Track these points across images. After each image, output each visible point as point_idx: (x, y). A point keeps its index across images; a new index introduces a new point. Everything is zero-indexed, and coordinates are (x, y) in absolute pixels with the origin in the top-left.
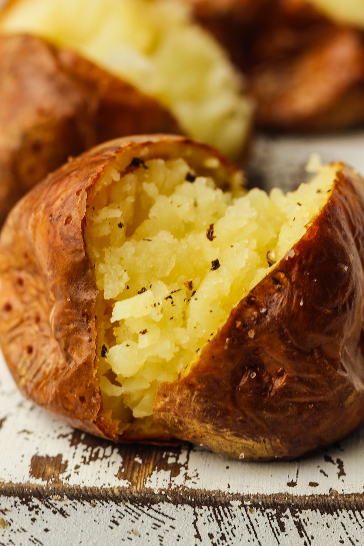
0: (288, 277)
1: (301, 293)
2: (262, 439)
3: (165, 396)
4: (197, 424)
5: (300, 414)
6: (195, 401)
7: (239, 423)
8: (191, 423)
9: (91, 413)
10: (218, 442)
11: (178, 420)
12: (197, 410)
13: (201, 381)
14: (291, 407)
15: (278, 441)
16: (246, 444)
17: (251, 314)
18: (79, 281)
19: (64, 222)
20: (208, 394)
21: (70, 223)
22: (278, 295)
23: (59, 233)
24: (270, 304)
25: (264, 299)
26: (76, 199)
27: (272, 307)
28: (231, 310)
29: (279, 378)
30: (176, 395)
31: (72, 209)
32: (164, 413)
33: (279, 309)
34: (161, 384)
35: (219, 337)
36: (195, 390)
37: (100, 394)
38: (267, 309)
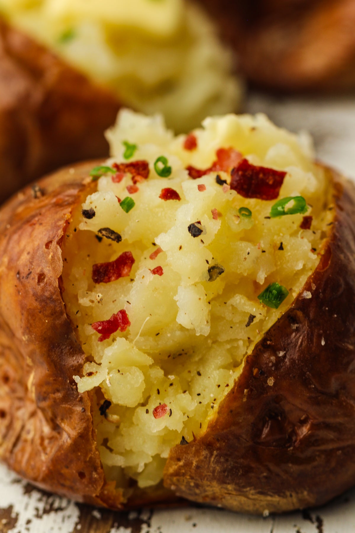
0: (306, 315)
1: (321, 331)
2: (288, 494)
3: (179, 460)
4: (216, 485)
5: (328, 461)
6: (214, 462)
7: (263, 480)
8: (210, 485)
9: (92, 489)
10: (240, 502)
11: (195, 483)
12: (216, 471)
13: (220, 439)
14: (319, 456)
15: (305, 493)
16: (272, 501)
17: (268, 360)
18: (62, 345)
19: (37, 281)
20: (229, 453)
21: (44, 282)
22: (296, 335)
23: (32, 294)
24: (288, 346)
25: (281, 340)
26: (47, 253)
27: (291, 349)
28: (246, 356)
29: (303, 426)
30: (192, 457)
31: (43, 265)
32: (178, 477)
33: (298, 351)
34: (174, 448)
35: (237, 389)
36: (214, 450)
37: (102, 467)
38: (285, 352)
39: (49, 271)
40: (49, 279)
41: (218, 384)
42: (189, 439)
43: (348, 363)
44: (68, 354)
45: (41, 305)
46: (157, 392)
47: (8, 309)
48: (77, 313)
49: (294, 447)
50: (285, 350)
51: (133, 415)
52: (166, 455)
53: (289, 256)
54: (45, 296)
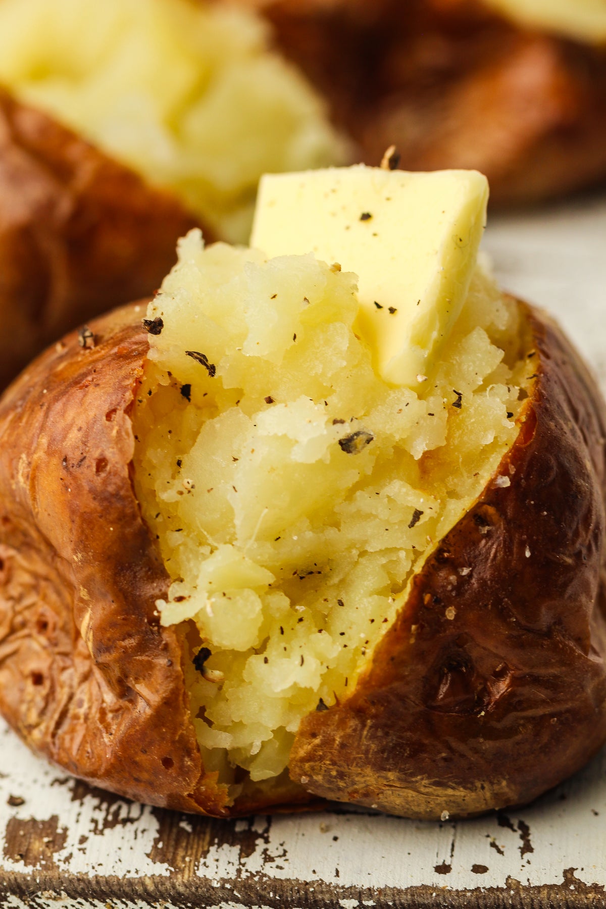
0: (502, 511)
1: (525, 537)
2: (478, 784)
3: (314, 735)
4: (371, 773)
5: (537, 734)
6: (368, 737)
7: (442, 764)
8: (360, 774)
9: (184, 783)
10: (406, 798)
11: (337, 771)
12: (371, 751)
13: (376, 701)
14: (523, 726)
15: (504, 783)
16: (453, 795)
17: (445, 581)
18: (135, 566)
19: (94, 469)
20: (389, 722)
21: (106, 470)
22: (487, 543)
23: (88, 489)
24: (475, 560)
25: (464, 551)
26: (109, 427)
27: (479, 565)
28: (412, 576)
29: (499, 681)
30: (334, 730)
31: (104, 445)
32: (312, 763)
33: (491, 567)
34: (307, 717)
35: (401, 625)
36: (367, 719)
37: (199, 750)
38: (471, 569)
39: (113, 453)
40: (114, 466)
41: (372, 618)
42: (330, 702)
43: (565, 585)
44: (145, 579)
45: (101, 506)
46: (279, 631)
47: (49, 515)
48: (157, 516)
49: (487, 712)
50: (470, 566)
51: (244, 668)
52: (294, 727)
53: (473, 423)
54: (108, 491)
